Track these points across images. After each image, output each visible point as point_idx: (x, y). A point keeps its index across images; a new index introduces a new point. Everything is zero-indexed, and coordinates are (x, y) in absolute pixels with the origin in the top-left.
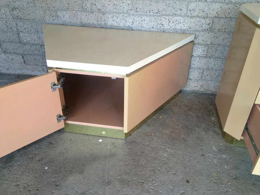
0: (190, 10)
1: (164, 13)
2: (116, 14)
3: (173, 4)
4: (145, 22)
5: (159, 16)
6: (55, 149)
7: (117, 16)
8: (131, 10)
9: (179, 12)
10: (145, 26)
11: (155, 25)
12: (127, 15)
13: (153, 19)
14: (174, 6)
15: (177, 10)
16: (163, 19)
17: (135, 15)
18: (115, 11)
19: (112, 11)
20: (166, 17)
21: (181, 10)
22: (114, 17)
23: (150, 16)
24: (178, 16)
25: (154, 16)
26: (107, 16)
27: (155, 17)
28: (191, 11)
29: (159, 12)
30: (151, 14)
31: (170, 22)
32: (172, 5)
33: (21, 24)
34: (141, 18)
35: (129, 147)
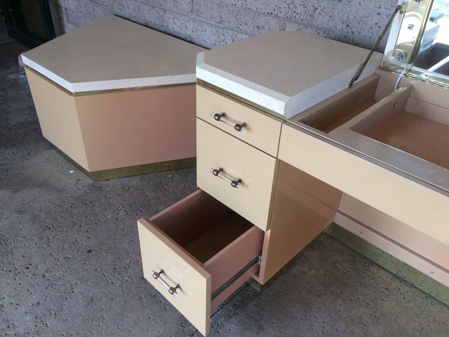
0: (258, 27)
1: (227, 24)
2: (177, 15)
3: (237, 13)
4: (206, 33)
5: (222, 28)
6: (25, 160)
7: (178, 17)
8: (191, 12)
9: (243, 27)
10: (206, 40)
11: (217, 41)
12: (187, 18)
13: (215, 31)
14: (238, 17)
15: (241, 23)
16: (226, 33)
17: (196, 21)
18: (176, 10)
19: (172, 9)
20: (230, 32)
21: (246, 24)
22: (175, 19)
23: (212, 25)
24: (242, 33)
25: (215, 26)
26: (168, 15)
27: (217, 28)
28: (259, 29)
29: (222, 21)
30: (213, 23)
31: (233, 40)
32: (235, 15)
33: (96, 8)
34: (202, 26)
35: (88, 191)
